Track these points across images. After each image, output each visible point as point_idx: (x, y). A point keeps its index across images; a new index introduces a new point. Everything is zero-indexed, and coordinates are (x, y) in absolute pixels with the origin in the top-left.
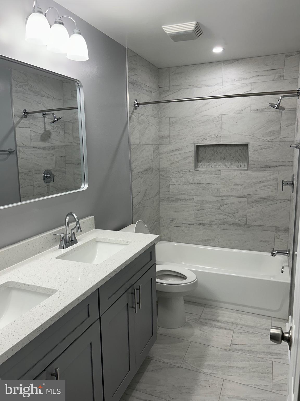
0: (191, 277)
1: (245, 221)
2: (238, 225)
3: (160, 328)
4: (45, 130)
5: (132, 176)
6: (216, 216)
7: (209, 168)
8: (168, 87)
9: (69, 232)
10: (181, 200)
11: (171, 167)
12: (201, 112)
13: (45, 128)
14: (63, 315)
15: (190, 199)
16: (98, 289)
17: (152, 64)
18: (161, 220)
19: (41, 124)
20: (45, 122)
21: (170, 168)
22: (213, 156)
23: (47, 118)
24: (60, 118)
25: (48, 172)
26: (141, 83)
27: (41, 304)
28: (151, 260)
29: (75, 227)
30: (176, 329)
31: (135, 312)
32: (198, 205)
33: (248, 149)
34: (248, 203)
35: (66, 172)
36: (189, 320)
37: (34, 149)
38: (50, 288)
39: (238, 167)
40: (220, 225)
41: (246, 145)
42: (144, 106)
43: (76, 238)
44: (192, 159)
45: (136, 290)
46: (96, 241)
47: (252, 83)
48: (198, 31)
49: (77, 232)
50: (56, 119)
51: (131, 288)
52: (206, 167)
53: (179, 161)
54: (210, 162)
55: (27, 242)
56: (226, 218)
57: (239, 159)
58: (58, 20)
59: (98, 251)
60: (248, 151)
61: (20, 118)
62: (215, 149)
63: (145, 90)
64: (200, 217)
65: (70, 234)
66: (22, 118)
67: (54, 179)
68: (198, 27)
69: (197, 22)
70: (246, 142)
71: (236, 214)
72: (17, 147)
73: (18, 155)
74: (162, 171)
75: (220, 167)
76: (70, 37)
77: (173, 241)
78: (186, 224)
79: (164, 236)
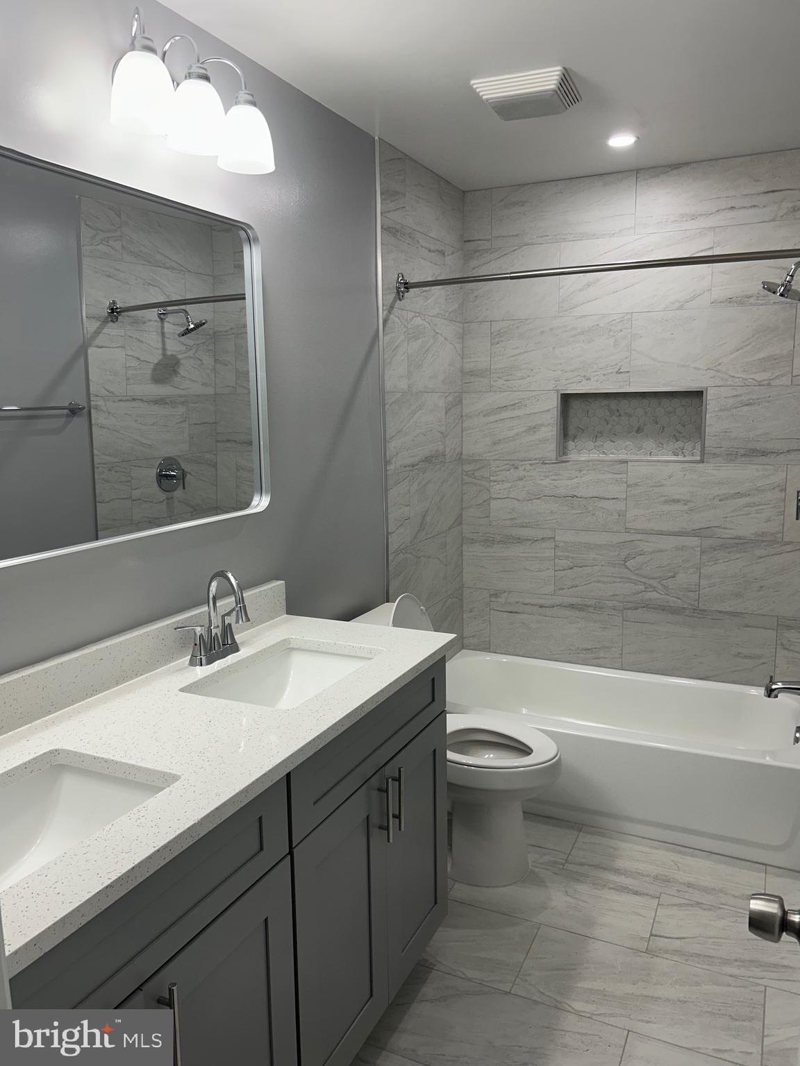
0: (543, 751)
1: (695, 601)
2: (675, 611)
3: (457, 886)
4: (164, 355)
5: (386, 475)
6: (615, 585)
7: (595, 456)
8: (488, 240)
9: (216, 621)
10: (519, 540)
11: (493, 453)
12: (577, 306)
13: (164, 349)
14: (191, 843)
15: (543, 539)
16: (288, 775)
17: (446, 180)
18: (464, 594)
19: (153, 339)
20: (163, 334)
21: (490, 454)
22: (608, 423)
23: (169, 322)
24: (204, 324)
25: (169, 462)
26: (414, 230)
27: (135, 810)
28: (433, 700)
29: (234, 610)
30: (501, 889)
31: (389, 841)
32: (566, 554)
33: (704, 406)
34: (703, 552)
35: (216, 463)
36: (537, 865)
37: (134, 404)
38: (160, 769)
39: (676, 454)
40: (625, 609)
41: (698, 394)
42: (424, 291)
43: (235, 637)
44: (550, 431)
45: (390, 780)
46: (286, 649)
47: (714, 227)
48: (568, 93)
49: (237, 622)
50: (192, 326)
51: (378, 774)
52: (589, 454)
53: (516, 437)
54: (598, 439)
55: (107, 647)
56: (641, 592)
57: (680, 433)
58: (195, 70)
59: (292, 673)
60: (704, 410)
61: (98, 324)
62: (613, 404)
63: (426, 248)
64: (572, 588)
65: (218, 626)
66: (105, 322)
67: (186, 480)
68: (566, 80)
69: (564, 68)
70: (697, 386)
71: (669, 580)
72: (92, 399)
73: (93, 418)
74: (470, 463)
75: (627, 454)
76: (228, 113)
77: (498, 651)
78: (532, 605)
79: (474, 636)
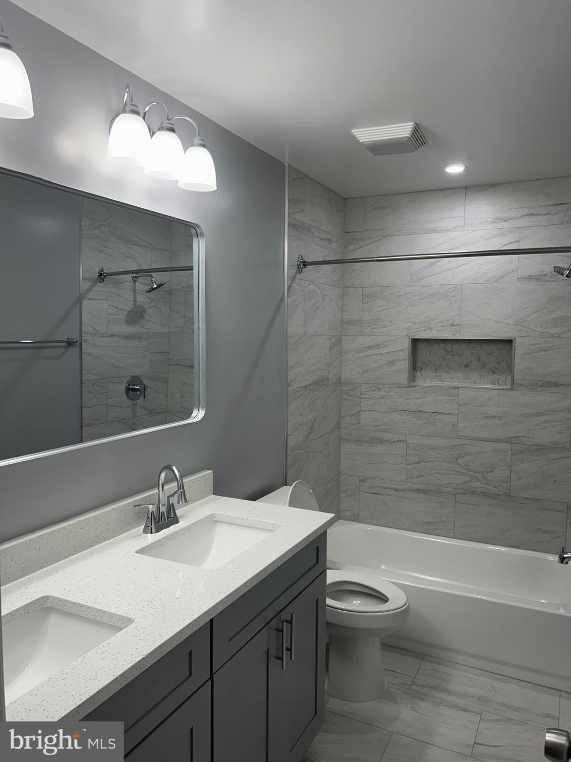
0: (397, 600)
1: (507, 489)
2: (493, 496)
3: (332, 700)
4: (135, 305)
5: (287, 394)
6: (449, 476)
7: (436, 383)
8: (362, 232)
9: (164, 501)
10: (381, 441)
11: (363, 379)
12: (423, 278)
13: (135, 301)
14: (140, 672)
15: (398, 441)
16: (212, 621)
17: (333, 192)
18: (341, 479)
19: (129, 295)
20: (135, 291)
21: (361, 379)
22: (445, 360)
23: (139, 283)
24: (163, 284)
25: (135, 380)
26: (311, 225)
27: (101, 646)
28: (317, 563)
29: (176, 492)
30: (365, 703)
31: (282, 668)
32: (415, 452)
33: (513, 350)
34: (512, 454)
35: (168, 380)
36: (391, 685)
37: (112, 339)
38: (120, 614)
39: (493, 384)
40: (457, 494)
41: (510, 342)
42: (316, 267)
43: (176, 511)
44: (404, 365)
45: (285, 623)
46: (212, 521)
47: (520, 228)
48: (418, 139)
49: (178, 503)
50: (155, 286)
51: (276, 618)
52: (432, 381)
53: (380, 368)
54: (438, 371)
55: (86, 519)
56: (469, 482)
57: (496, 368)
58: (165, 125)
59: (216, 539)
60: (513, 353)
61: (91, 283)
62: (449, 346)
63: (319, 238)
64: (418, 477)
65: (165, 505)
66: (95, 282)
67: (146, 392)
68: (417, 132)
69: (416, 124)
70: (507, 336)
71: (488, 474)
72: (83, 335)
73: (83, 349)
74: (346, 385)
75: (458, 383)
76: (186, 153)
77: (364, 522)
78: (390, 489)
79: (347, 510)
